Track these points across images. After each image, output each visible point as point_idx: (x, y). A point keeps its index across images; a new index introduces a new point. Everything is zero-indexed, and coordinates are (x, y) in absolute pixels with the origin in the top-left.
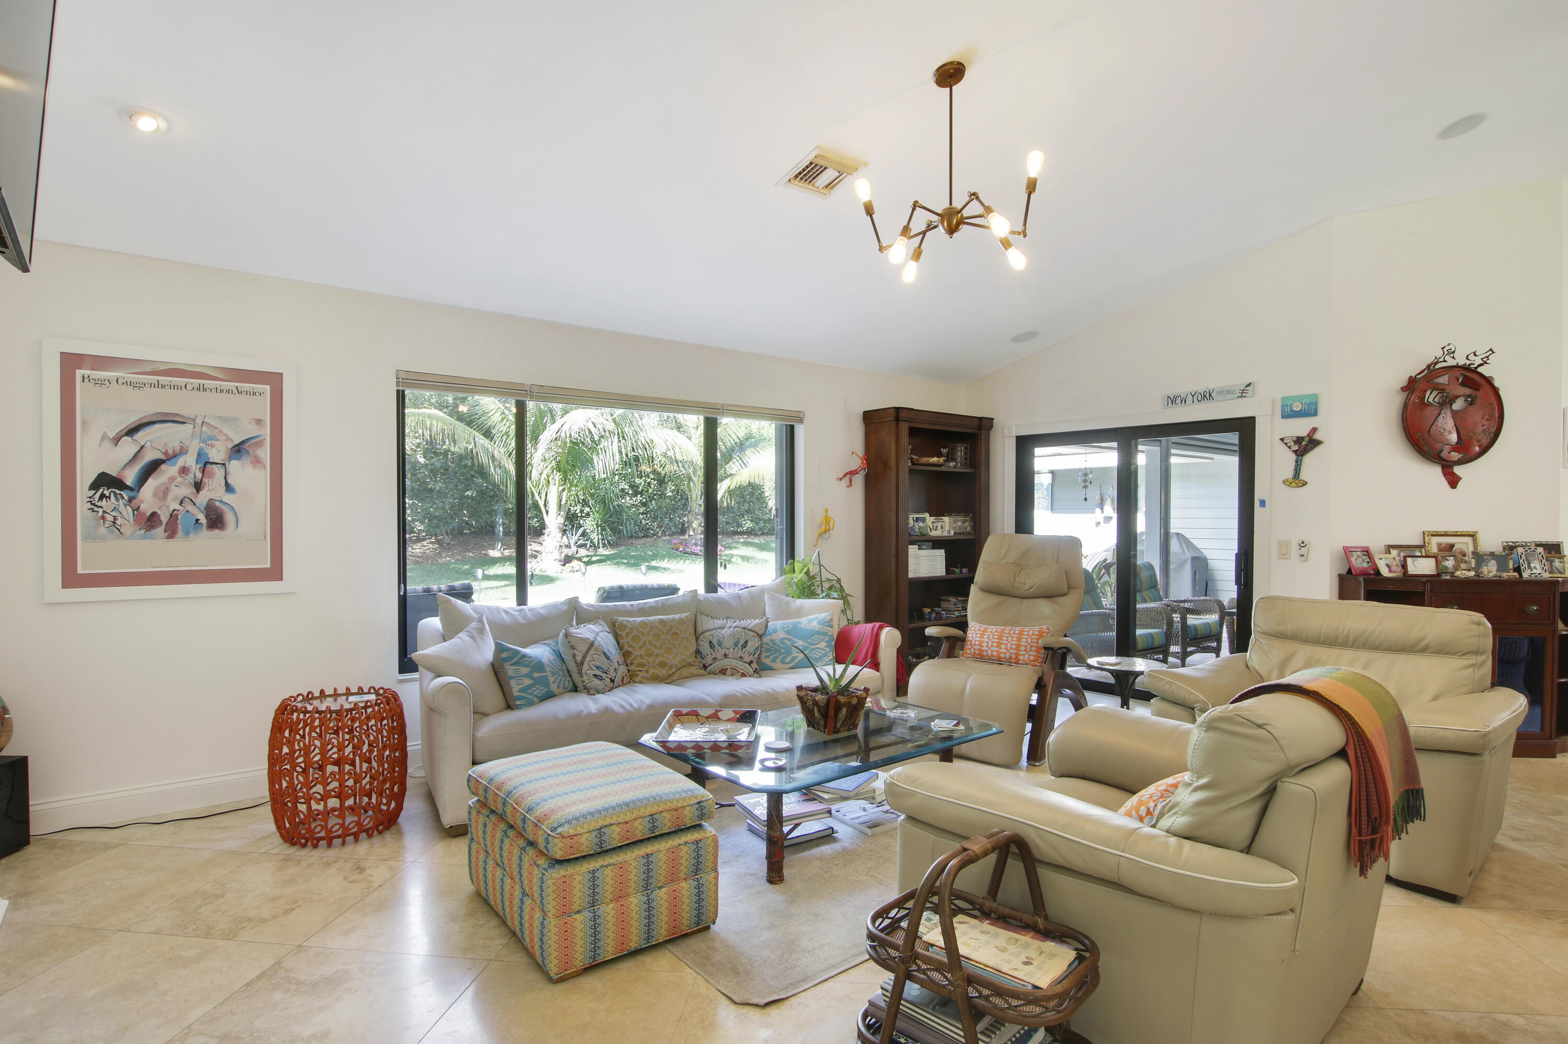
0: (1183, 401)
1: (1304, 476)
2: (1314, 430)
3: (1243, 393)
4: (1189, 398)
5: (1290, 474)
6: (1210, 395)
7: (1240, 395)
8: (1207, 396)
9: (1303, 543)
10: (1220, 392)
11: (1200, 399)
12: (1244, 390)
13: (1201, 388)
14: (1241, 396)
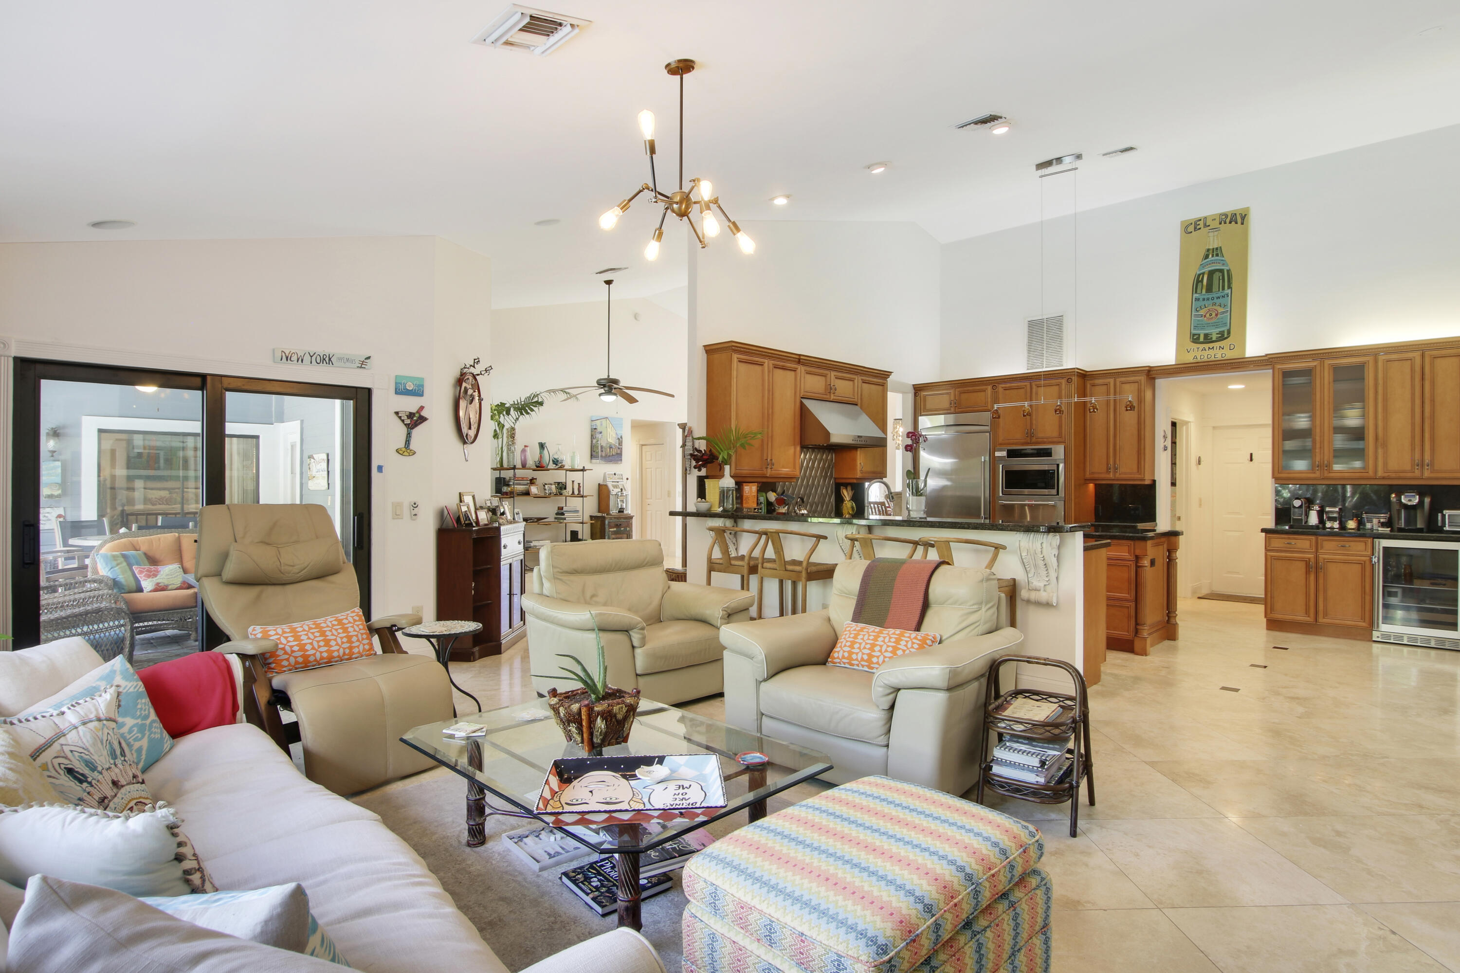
0: (300, 360)
1: (412, 447)
2: (422, 408)
3: (362, 364)
4: (307, 358)
5: (401, 444)
6: (330, 359)
7: (360, 365)
8: (326, 360)
9: (415, 504)
10: (340, 359)
11: (318, 362)
12: (363, 362)
13: (322, 349)
14: (361, 367)
